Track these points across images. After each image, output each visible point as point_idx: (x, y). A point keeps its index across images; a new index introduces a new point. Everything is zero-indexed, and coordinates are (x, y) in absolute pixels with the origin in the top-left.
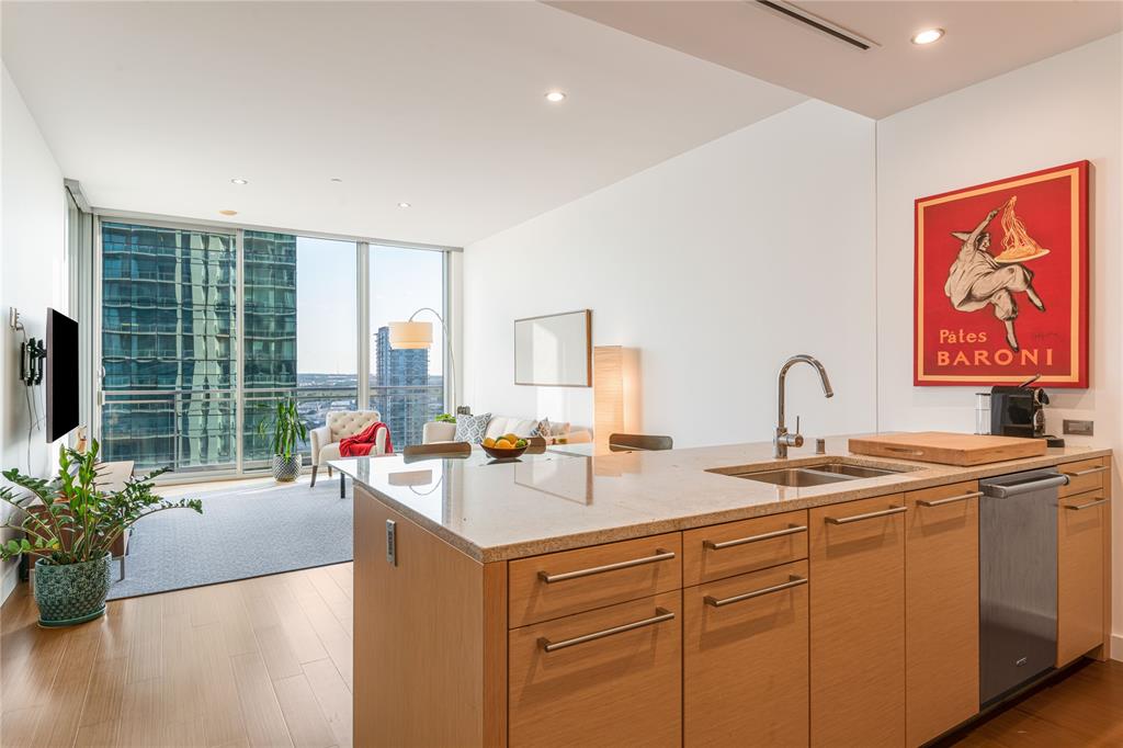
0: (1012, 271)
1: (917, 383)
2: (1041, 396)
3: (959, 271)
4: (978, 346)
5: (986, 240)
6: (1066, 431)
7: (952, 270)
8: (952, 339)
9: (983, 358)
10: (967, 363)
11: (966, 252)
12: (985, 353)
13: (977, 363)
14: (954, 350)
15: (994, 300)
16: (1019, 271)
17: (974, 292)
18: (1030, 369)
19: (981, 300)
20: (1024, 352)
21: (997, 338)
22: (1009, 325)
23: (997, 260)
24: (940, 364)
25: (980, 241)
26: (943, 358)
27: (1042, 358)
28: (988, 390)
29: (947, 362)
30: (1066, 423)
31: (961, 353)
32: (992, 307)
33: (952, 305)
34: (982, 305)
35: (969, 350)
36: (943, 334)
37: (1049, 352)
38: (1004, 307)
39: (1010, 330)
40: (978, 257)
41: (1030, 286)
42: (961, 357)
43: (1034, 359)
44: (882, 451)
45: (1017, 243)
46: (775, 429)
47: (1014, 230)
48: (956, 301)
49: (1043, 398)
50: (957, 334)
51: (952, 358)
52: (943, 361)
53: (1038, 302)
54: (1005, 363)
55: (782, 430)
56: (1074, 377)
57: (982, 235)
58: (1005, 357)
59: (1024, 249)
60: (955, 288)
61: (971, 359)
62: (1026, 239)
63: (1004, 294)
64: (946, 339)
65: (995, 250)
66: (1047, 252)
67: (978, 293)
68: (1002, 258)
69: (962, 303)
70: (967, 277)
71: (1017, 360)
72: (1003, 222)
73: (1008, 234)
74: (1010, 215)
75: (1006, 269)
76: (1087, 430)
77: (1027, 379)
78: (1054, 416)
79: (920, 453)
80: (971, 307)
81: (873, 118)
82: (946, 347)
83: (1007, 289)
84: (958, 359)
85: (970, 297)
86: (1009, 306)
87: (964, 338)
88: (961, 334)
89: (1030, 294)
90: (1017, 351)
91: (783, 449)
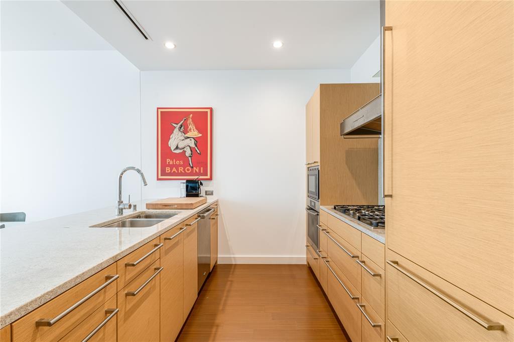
0: (191, 140)
1: (158, 179)
2: (201, 183)
3: (173, 138)
4: (180, 166)
5: (183, 128)
6: (206, 194)
7: (171, 137)
8: (171, 163)
9: (182, 170)
10: (176, 172)
11: (176, 131)
12: (182, 168)
13: (180, 172)
14: (172, 167)
15: (185, 149)
16: (193, 140)
17: (179, 146)
18: (196, 174)
19: (181, 149)
20: (195, 168)
21: (186, 164)
22: (190, 158)
23: (186, 135)
24: (167, 172)
25: (181, 128)
26: (168, 170)
27: (200, 170)
28: (185, 181)
29: (169, 171)
30: (206, 192)
31: (174, 168)
32: (184, 152)
33: (171, 150)
34: (181, 151)
35: (177, 167)
36: (168, 160)
37: (202, 168)
38: (188, 153)
39: (190, 161)
40: (180, 134)
41: (196, 146)
42: (174, 170)
43: (198, 171)
44: (161, 207)
45: (192, 131)
46: (117, 202)
47: (191, 126)
48: (172, 149)
49: (201, 184)
50: (173, 161)
51: (171, 170)
52: (168, 171)
53: (199, 152)
54: (188, 172)
55: (120, 202)
56: (208, 177)
57: (181, 126)
58: (188, 169)
59: (194, 133)
60: (172, 144)
61: (178, 170)
62: (195, 130)
63: (188, 148)
64: (169, 162)
65: (185, 132)
66: (201, 135)
67: (180, 146)
68: (188, 135)
69: (174, 150)
70: (176, 140)
71: (192, 171)
72: (188, 122)
73: (189, 127)
74: (190, 121)
75: (189, 139)
76: (212, 194)
77: (196, 177)
78: (203, 189)
79: (176, 206)
80: (178, 151)
81: (139, 69)
82: (169, 165)
83: (189, 146)
84: (173, 170)
85: (177, 148)
86: (190, 152)
87: (175, 162)
88: (174, 161)
89: (196, 148)
90: (192, 167)
91: (121, 211)
